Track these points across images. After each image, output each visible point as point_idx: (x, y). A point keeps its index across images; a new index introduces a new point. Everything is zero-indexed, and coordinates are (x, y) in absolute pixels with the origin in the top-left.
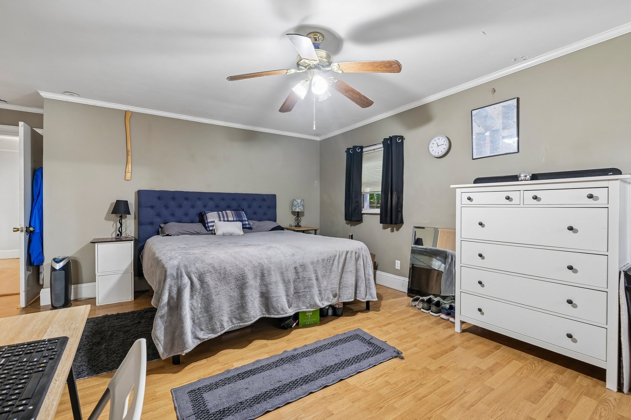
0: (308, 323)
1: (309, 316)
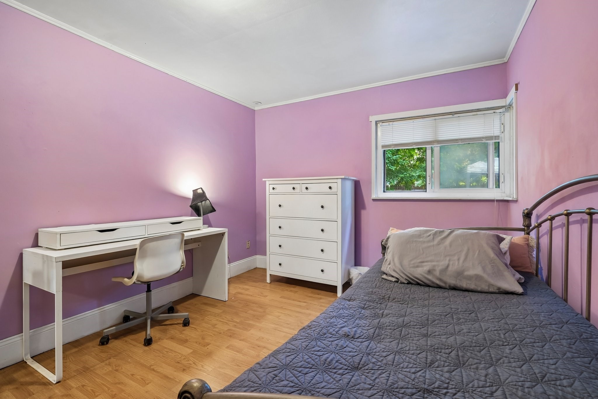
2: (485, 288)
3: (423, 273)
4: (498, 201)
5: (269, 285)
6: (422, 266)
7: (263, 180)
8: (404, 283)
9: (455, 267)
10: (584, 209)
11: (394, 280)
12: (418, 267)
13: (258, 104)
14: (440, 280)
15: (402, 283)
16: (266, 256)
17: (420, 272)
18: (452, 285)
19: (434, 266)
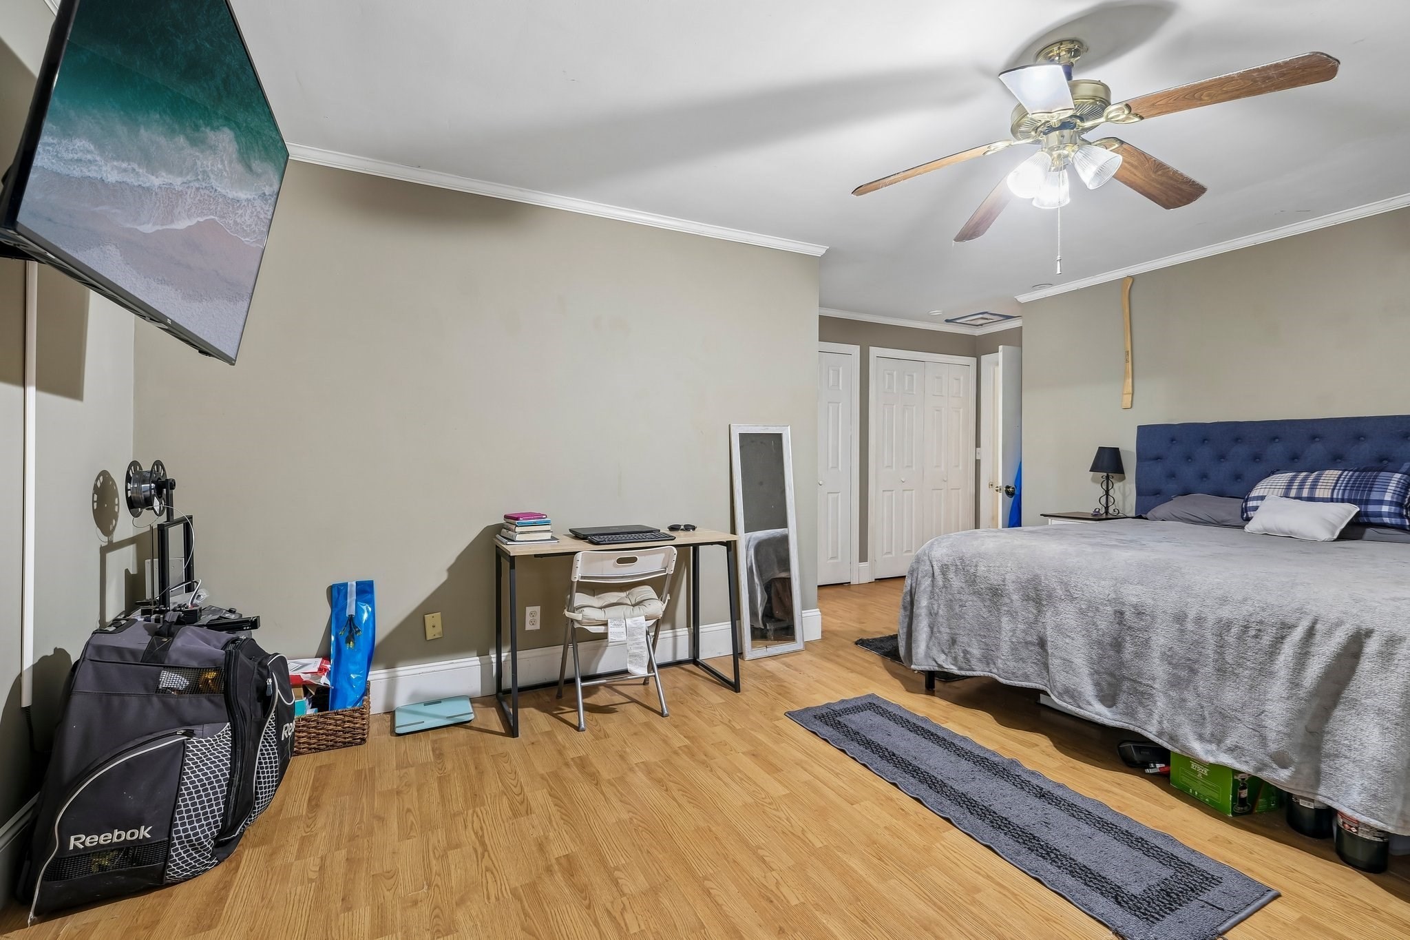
0: (1194, 791)
1: (1200, 775)
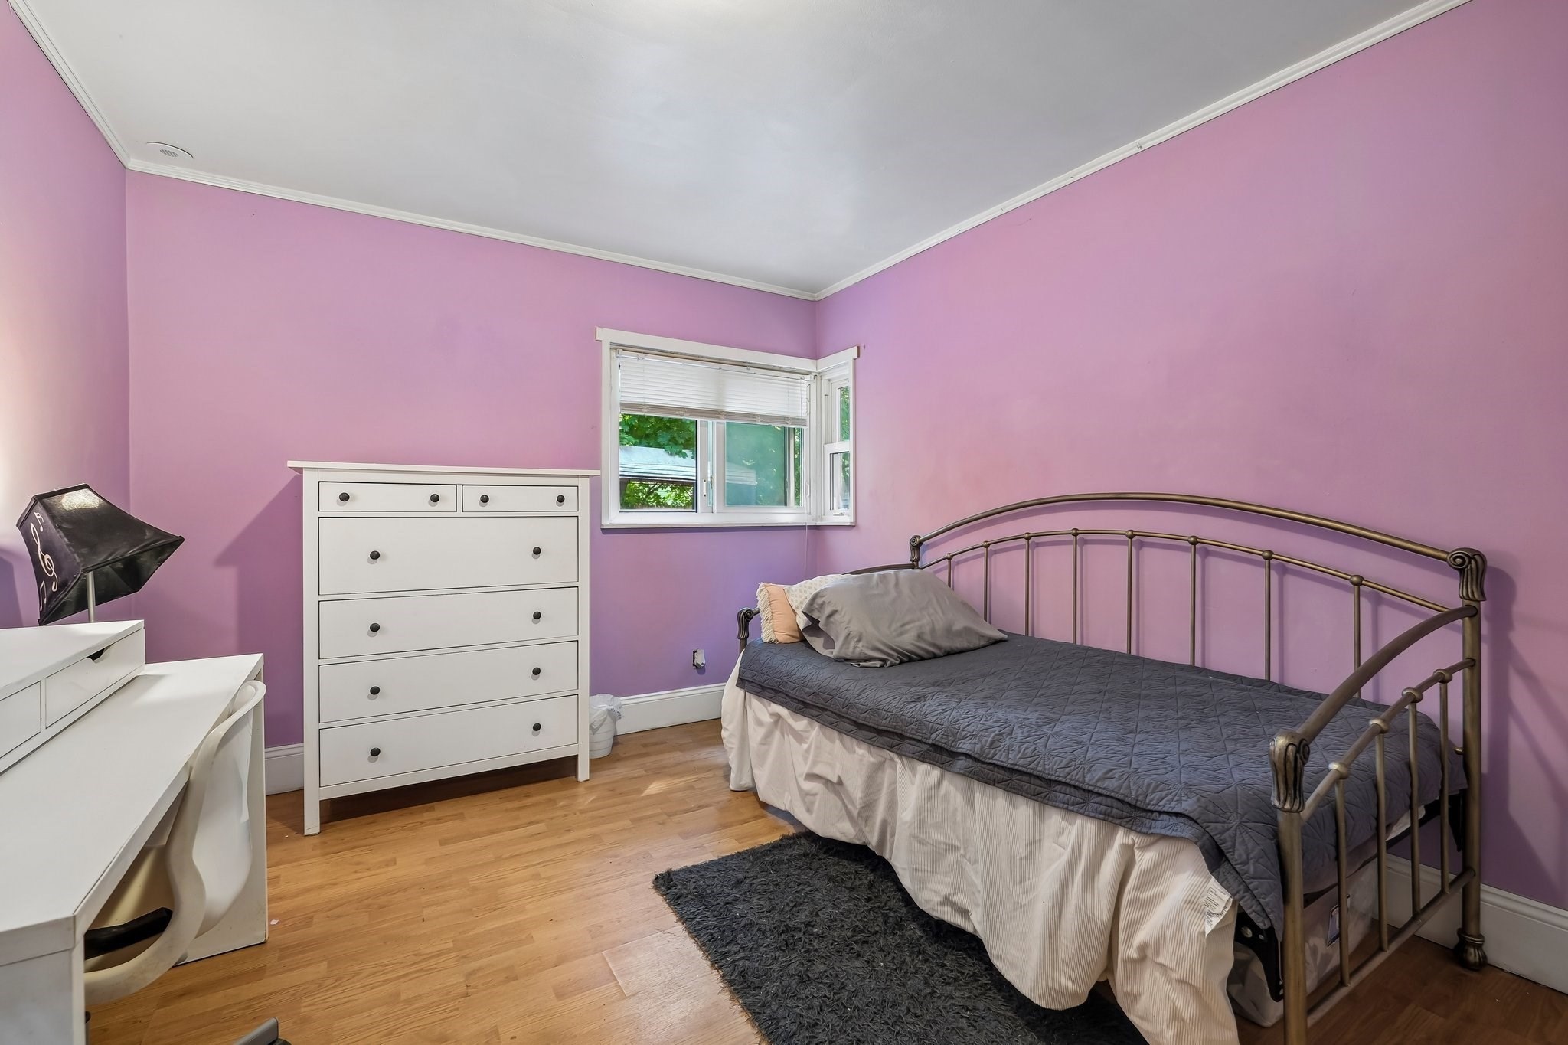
2: (976, 642)
3: (913, 642)
4: (811, 527)
5: (316, 841)
6: (906, 632)
7: (291, 464)
8: (895, 665)
9: (940, 625)
10: (1069, 528)
11: (878, 664)
12: (902, 634)
13: (176, 155)
14: (934, 645)
15: (892, 665)
16: (303, 742)
17: (907, 641)
18: (948, 649)
19: (920, 627)
